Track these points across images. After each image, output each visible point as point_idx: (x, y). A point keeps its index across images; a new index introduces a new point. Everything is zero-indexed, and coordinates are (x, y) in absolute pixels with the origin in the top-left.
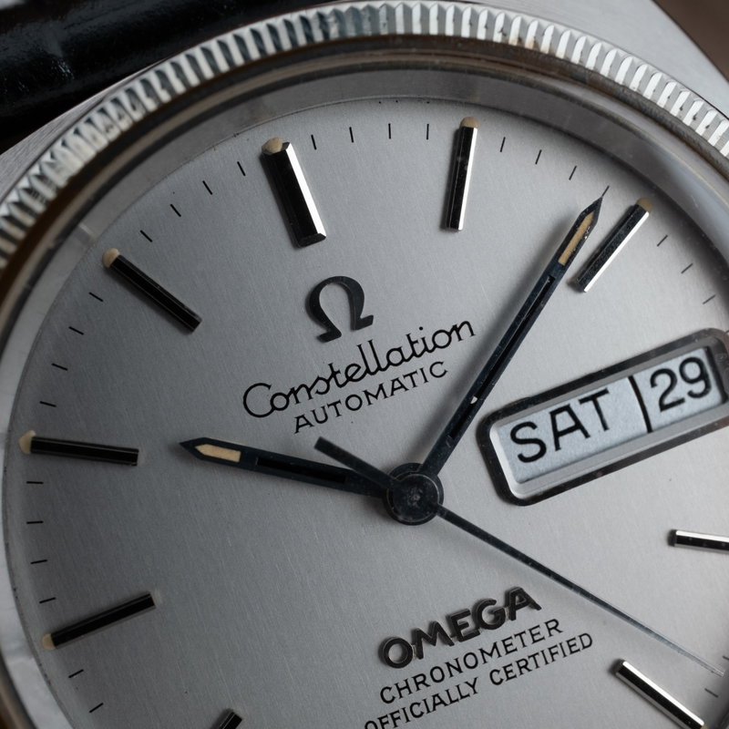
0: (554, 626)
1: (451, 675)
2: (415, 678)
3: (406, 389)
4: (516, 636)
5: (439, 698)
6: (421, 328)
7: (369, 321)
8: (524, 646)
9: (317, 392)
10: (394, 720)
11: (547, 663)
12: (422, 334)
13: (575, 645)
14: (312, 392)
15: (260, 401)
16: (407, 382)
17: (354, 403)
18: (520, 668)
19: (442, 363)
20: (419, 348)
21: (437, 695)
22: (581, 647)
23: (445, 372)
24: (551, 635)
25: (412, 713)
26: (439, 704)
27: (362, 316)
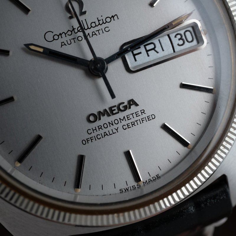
0: (143, 112)
1: (110, 126)
2: (98, 127)
3: (97, 35)
4: (131, 114)
5: (106, 133)
6: (102, 16)
7: (85, 13)
8: (133, 118)
9: (68, 35)
10: (91, 140)
11: (141, 123)
12: (102, 18)
13: (150, 118)
14: (67, 35)
15: (49, 37)
16: (97, 33)
17: (80, 39)
18: (132, 125)
19: (108, 27)
20: (101, 22)
21: (105, 132)
22: (152, 119)
23: (109, 30)
24: (142, 115)
25: (97, 138)
26: (106, 135)
27: (83, 11)
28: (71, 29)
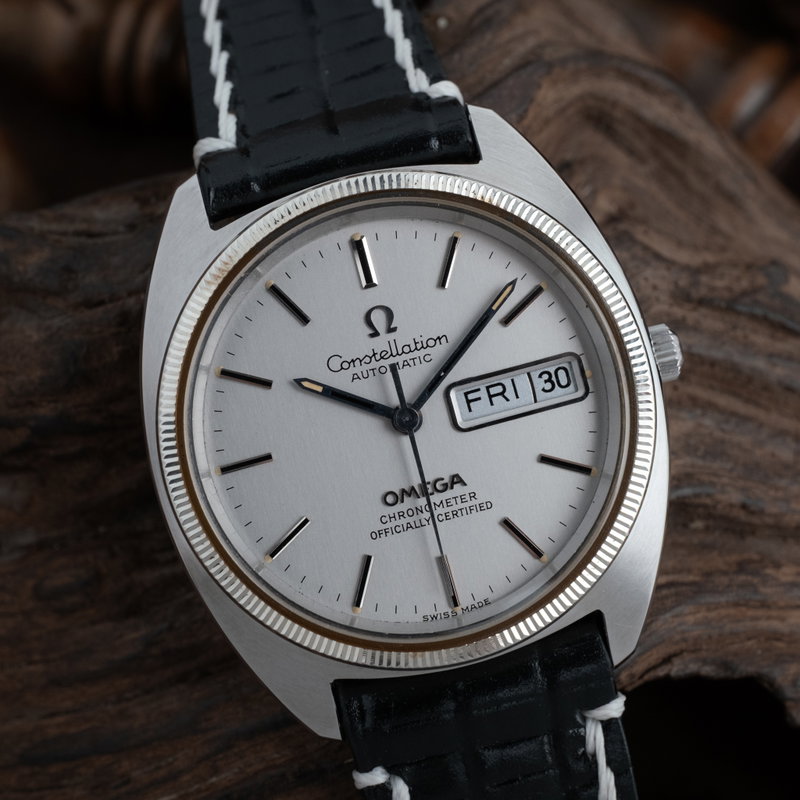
0: (473, 496)
1: (418, 514)
2: (399, 513)
3: (410, 366)
4: (453, 498)
6: (421, 336)
7: (395, 329)
8: (457, 504)
9: (365, 363)
10: (386, 533)
11: (467, 514)
12: (422, 339)
13: (483, 506)
14: (362, 362)
15: (335, 364)
16: (411, 363)
17: (383, 370)
18: (453, 515)
19: (430, 355)
20: (419, 346)
21: (409, 523)
22: (486, 508)
23: (432, 360)
24: (471, 500)
25: (395, 530)
26: (410, 527)
27: (392, 326)
28: (371, 354)
